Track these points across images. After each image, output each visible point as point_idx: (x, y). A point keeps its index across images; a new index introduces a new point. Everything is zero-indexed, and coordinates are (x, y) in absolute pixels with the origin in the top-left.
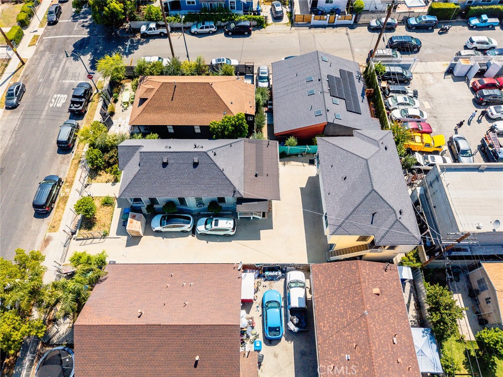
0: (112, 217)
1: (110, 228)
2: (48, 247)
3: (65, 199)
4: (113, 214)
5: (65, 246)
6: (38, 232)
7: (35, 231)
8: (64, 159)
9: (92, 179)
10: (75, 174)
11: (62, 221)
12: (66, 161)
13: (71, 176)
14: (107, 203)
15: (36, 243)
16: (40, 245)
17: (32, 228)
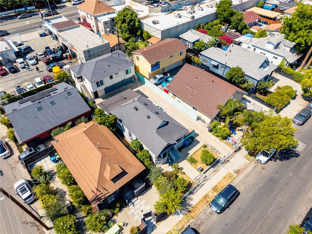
0: (196, 152)
1: (201, 148)
2: (238, 168)
3: (215, 189)
4: (195, 153)
5: (229, 161)
6: (240, 181)
7: (243, 183)
8: (199, 225)
9: (191, 184)
10: (199, 203)
11: (224, 176)
12: (199, 222)
13: (202, 204)
14: (193, 161)
15: (244, 176)
16: (242, 173)
17: (244, 186)
